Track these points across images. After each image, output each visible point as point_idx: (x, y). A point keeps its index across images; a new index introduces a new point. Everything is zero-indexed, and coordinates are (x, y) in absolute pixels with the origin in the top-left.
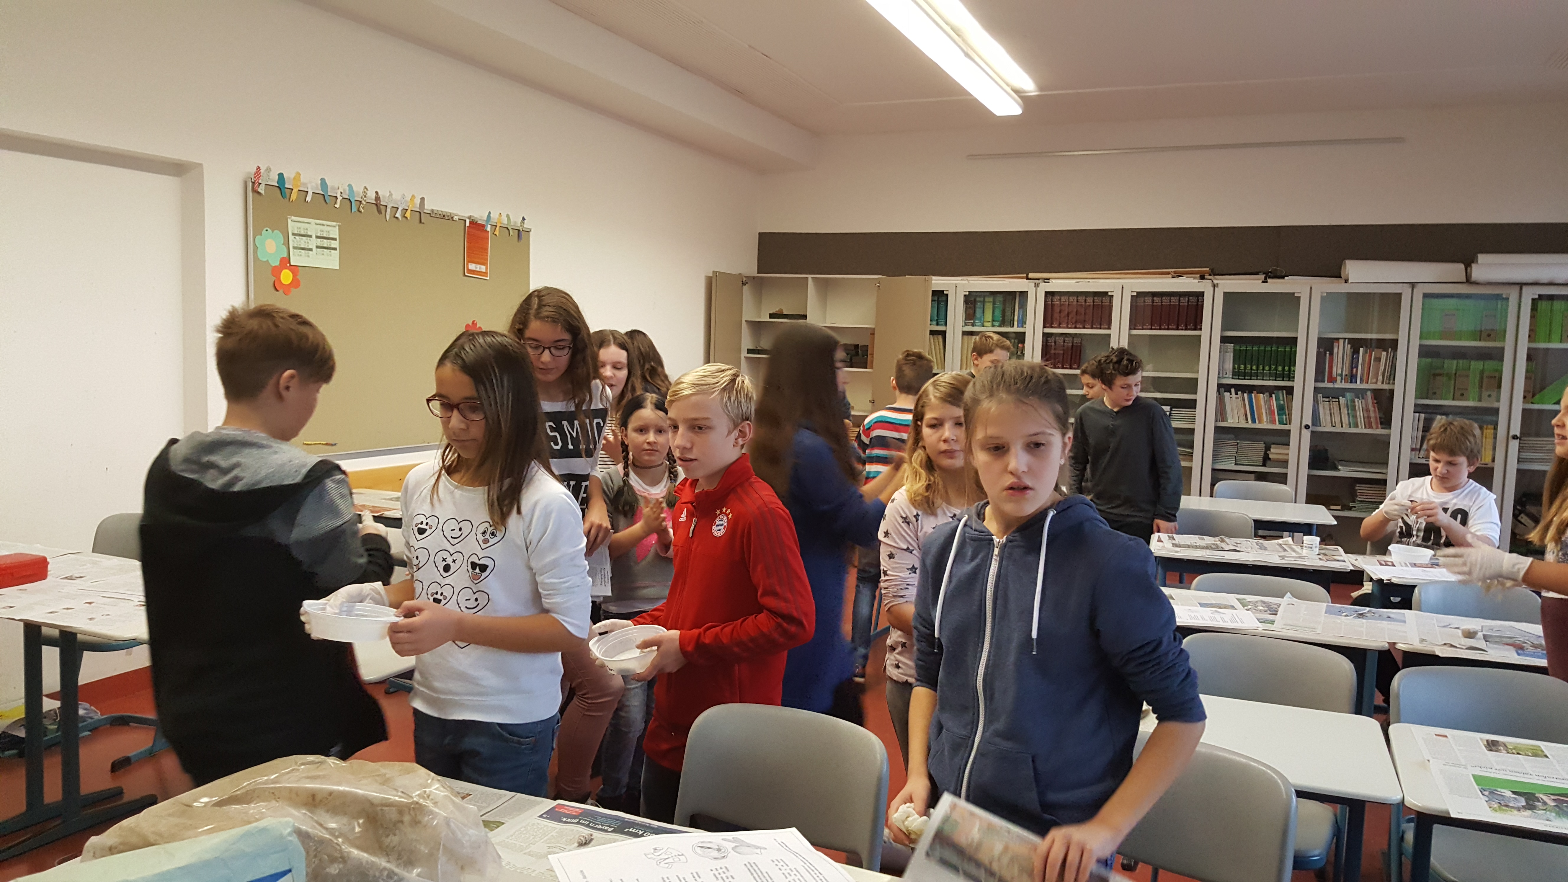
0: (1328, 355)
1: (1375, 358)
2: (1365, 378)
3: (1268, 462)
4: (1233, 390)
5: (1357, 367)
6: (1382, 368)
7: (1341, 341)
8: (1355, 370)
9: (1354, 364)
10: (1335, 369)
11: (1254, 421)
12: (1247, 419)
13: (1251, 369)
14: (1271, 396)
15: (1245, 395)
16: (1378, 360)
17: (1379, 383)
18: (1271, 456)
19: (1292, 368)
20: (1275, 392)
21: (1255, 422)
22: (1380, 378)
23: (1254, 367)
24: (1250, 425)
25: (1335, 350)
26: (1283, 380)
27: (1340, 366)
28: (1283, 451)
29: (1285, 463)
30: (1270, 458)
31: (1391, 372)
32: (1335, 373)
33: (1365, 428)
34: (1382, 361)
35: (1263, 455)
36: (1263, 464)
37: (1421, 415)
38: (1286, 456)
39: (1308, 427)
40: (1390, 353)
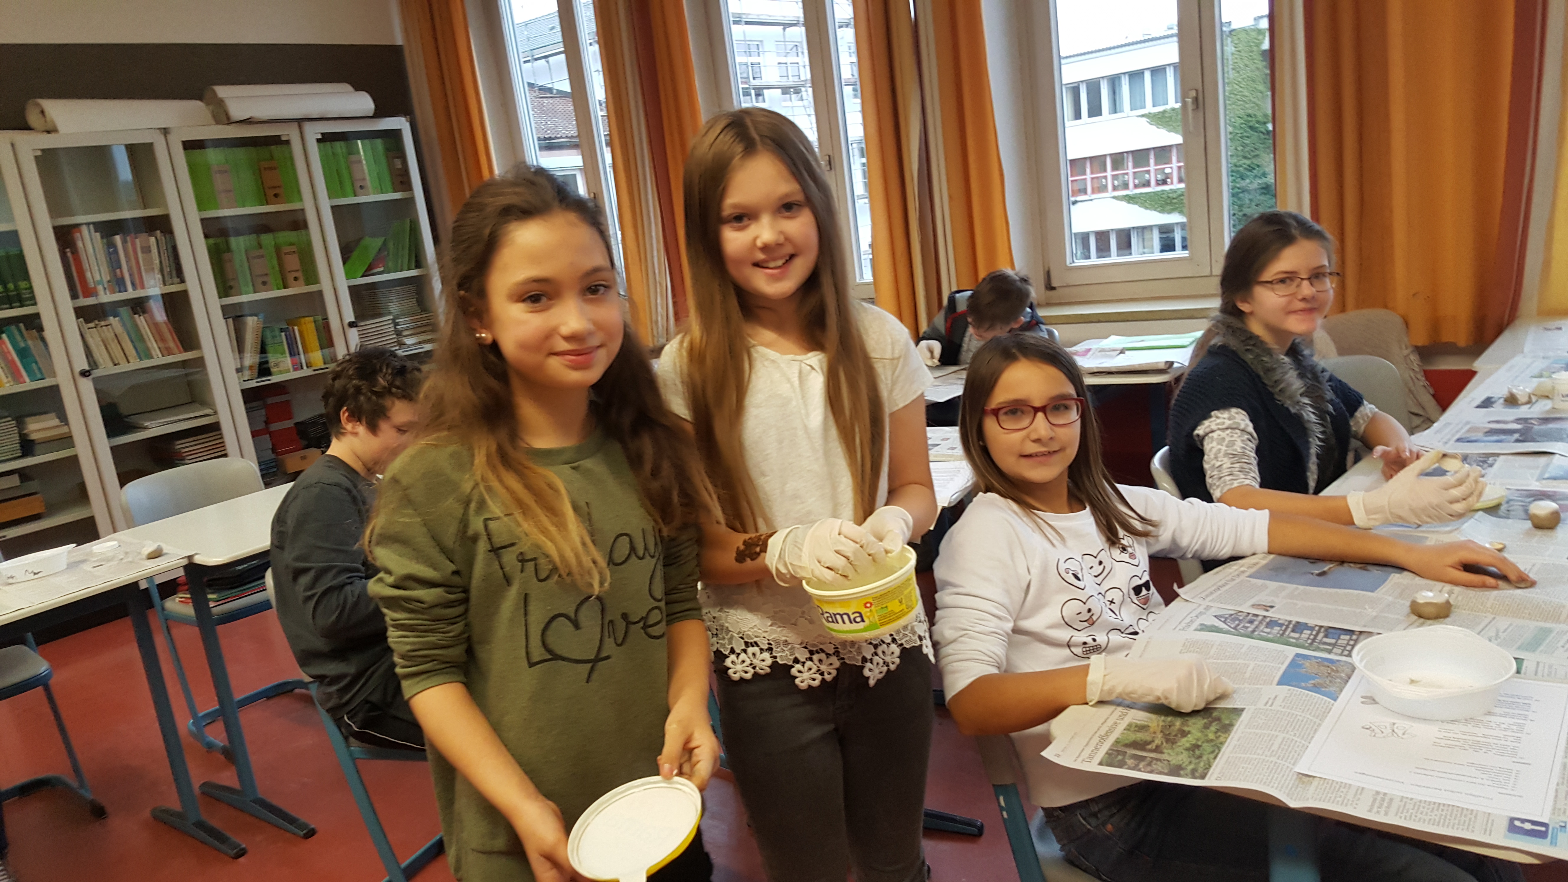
0: (69, 254)
1: (142, 248)
2: (137, 282)
3: (37, 448)
5: (120, 267)
6: (157, 262)
7: (84, 229)
8: (118, 271)
9: (114, 263)
10: (88, 275)
14: (1, 337)
16: (147, 250)
17: (161, 285)
18: (33, 436)
19: (23, 284)
20: (5, 329)
22: (159, 276)
25: (80, 244)
26: (12, 307)
27: (95, 268)
28: (56, 422)
29: (67, 440)
30: (33, 440)
31: (173, 265)
32: (92, 281)
33: (163, 356)
34: (153, 251)
35: (18, 438)
36: (23, 453)
37: (230, 320)
38: (64, 430)
39: (84, 374)
40: (163, 237)
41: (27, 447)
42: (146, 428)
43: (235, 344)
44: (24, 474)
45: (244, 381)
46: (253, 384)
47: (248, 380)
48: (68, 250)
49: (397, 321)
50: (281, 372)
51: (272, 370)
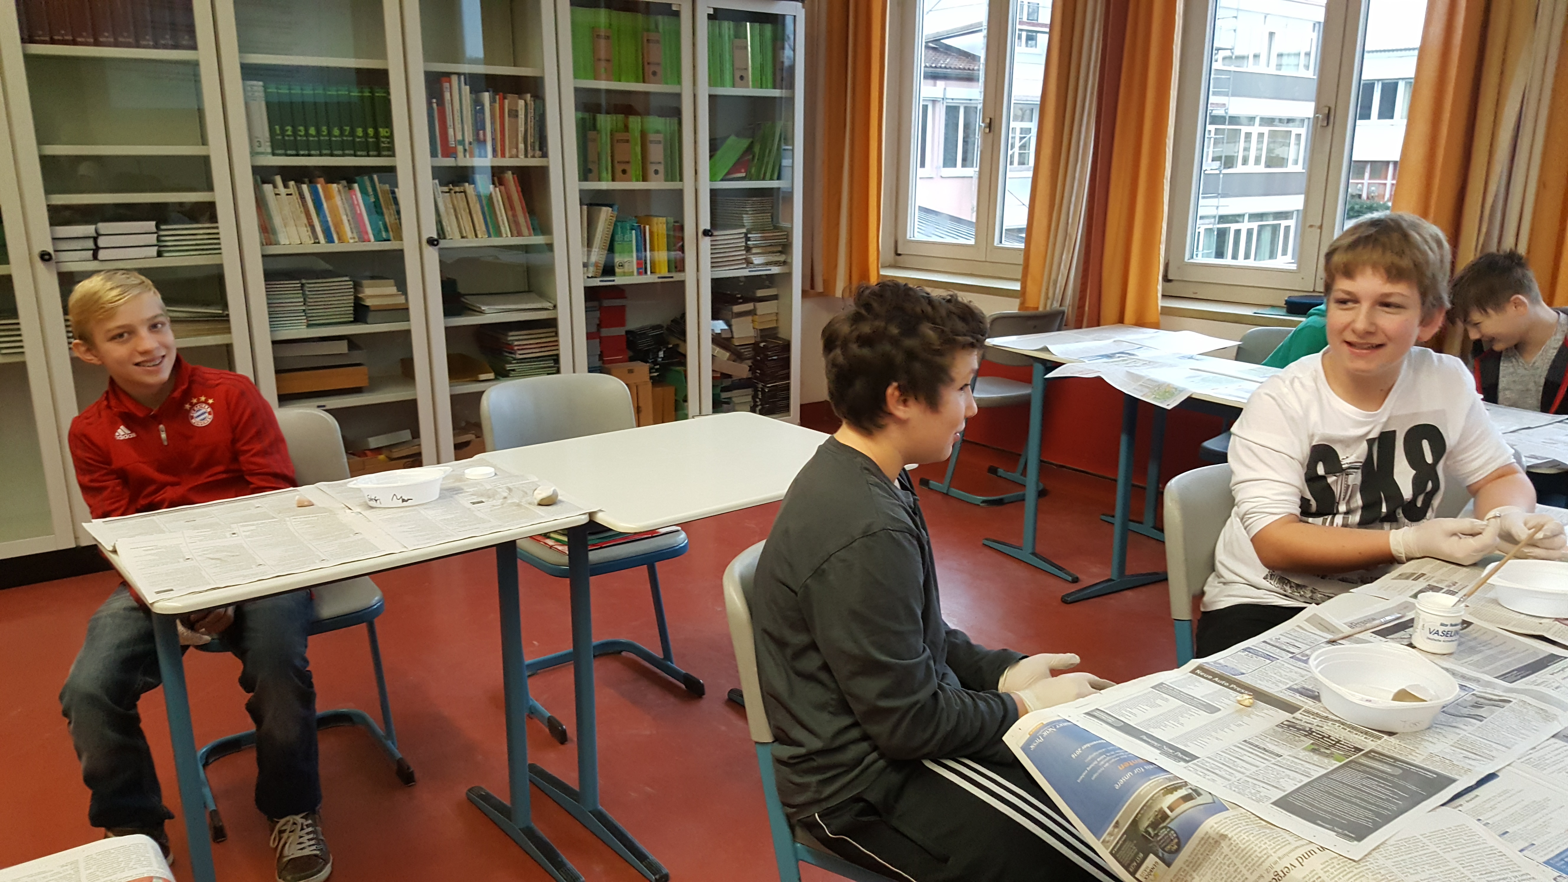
0: (435, 105)
1: (510, 111)
2: (498, 148)
3: (371, 317)
4: (278, 179)
5: (484, 129)
6: (522, 129)
7: (454, 79)
8: (481, 132)
9: (478, 123)
10: (451, 131)
11: (330, 240)
12: (316, 237)
13: (307, 134)
14: (350, 188)
15: (305, 187)
16: (514, 114)
17: (522, 156)
18: (368, 302)
19: (383, 132)
20: (357, 178)
21: (332, 241)
22: (521, 146)
23: (312, 131)
24: (324, 247)
25: (447, 96)
26: (368, 156)
27: (458, 126)
28: (393, 290)
29: (402, 312)
30: (368, 307)
31: (537, 136)
32: (453, 140)
33: (512, 236)
34: (520, 116)
35: (352, 301)
36: (354, 318)
37: (585, 207)
38: (401, 300)
39: (432, 242)
40: (533, 103)
41: (361, 312)
42: (482, 312)
43: (586, 236)
44: (352, 341)
45: (588, 277)
46: (597, 282)
47: (592, 277)
48: (434, 101)
49: (749, 236)
50: (624, 274)
51: (617, 270)
